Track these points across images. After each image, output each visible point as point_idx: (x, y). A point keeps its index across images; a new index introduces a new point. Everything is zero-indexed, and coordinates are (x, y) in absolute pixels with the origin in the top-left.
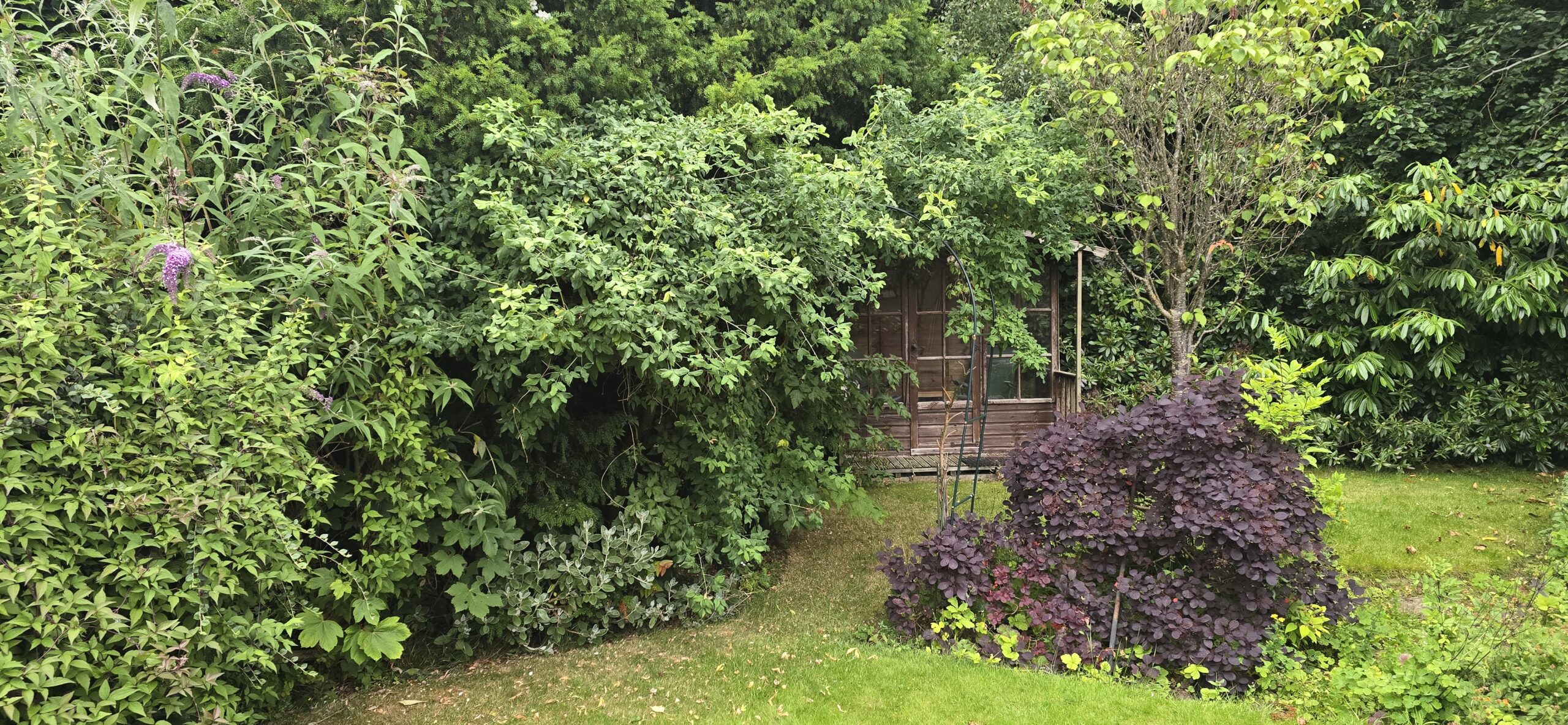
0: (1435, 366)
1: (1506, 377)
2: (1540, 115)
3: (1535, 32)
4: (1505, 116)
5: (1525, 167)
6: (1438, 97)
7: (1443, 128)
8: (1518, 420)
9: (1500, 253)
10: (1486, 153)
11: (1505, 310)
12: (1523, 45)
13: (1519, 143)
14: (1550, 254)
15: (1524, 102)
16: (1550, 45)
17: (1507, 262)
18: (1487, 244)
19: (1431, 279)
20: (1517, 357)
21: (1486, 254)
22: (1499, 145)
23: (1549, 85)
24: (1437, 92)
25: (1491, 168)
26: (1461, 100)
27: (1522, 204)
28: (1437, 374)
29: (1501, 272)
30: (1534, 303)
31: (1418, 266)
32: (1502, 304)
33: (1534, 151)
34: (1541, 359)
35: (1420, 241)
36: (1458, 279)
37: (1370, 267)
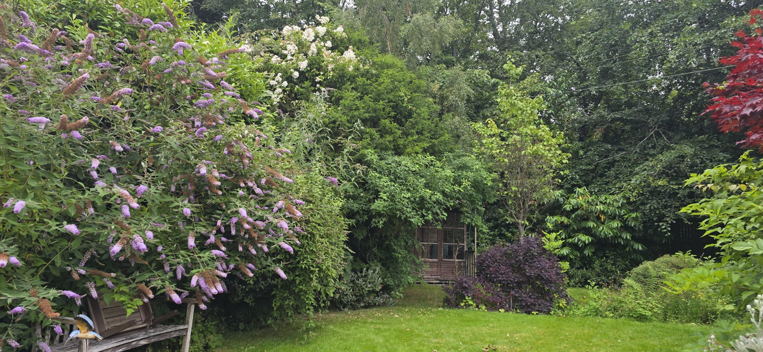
0: (586, 252)
1: (607, 257)
2: (612, 176)
3: (609, 151)
4: (601, 176)
5: (608, 192)
6: (581, 168)
7: (584, 178)
8: (612, 271)
9: (603, 217)
10: (597, 187)
11: (605, 234)
12: (605, 154)
13: (606, 184)
14: (617, 218)
15: (607, 172)
16: (613, 155)
17: (605, 220)
18: (599, 215)
19: (583, 224)
20: (610, 251)
21: (598, 218)
22: (600, 185)
23: (613, 167)
24: (581, 167)
25: (598, 191)
26: (588, 170)
27: (608, 202)
28: (587, 255)
29: (603, 223)
30: (613, 233)
31: (579, 221)
32: (604, 232)
33: (611, 187)
34: (617, 252)
35: (579, 212)
36: (591, 224)
37: (565, 220)
